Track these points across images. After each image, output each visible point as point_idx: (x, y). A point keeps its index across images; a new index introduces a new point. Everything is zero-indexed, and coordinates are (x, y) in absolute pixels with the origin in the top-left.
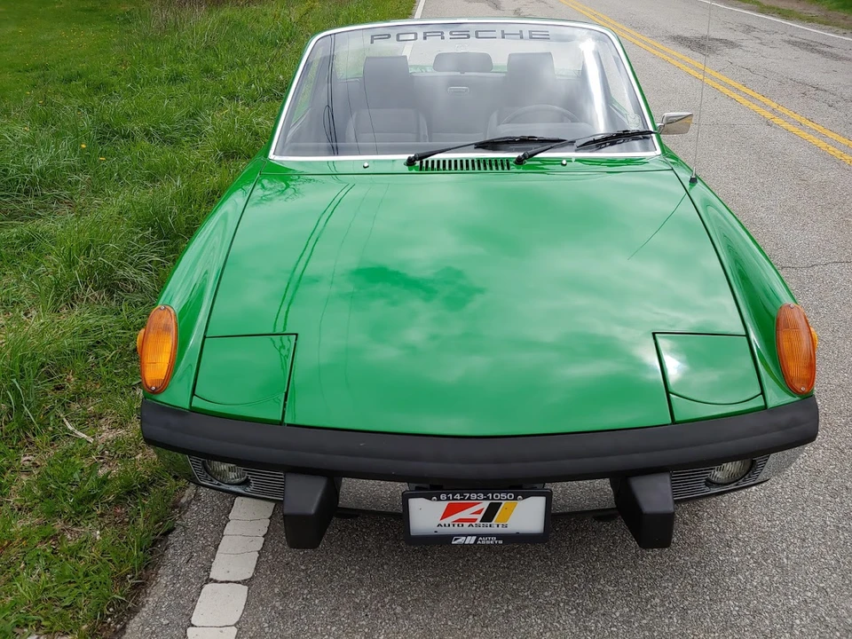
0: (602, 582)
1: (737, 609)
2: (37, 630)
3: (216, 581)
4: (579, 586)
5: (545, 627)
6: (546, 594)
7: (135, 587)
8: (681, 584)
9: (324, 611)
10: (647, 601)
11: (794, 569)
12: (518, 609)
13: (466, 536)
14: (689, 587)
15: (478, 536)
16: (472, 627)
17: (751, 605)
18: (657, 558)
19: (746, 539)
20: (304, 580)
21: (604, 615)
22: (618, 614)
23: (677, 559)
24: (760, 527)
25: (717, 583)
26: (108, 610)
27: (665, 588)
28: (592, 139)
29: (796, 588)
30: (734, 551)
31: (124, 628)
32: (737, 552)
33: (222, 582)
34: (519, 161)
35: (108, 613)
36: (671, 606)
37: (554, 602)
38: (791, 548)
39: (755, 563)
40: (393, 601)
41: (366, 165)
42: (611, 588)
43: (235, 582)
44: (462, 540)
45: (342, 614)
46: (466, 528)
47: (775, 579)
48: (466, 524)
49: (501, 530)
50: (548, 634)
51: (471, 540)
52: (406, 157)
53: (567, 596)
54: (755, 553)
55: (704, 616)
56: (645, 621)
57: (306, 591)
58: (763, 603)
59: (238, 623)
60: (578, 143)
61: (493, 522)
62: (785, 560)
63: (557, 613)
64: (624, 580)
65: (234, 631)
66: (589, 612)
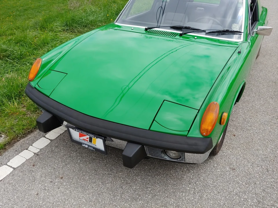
0: (139, 177)
1: (172, 202)
2: (6, 134)
3: (46, 138)
4: (131, 175)
5: (111, 182)
6: (120, 174)
7: (29, 132)
8: (162, 188)
9: (62, 154)
10: (147, 188)
11: (205, 200)
12: (108, 174)
13: (85, 144)
14: (164, 190)
15: (88, 146)
16: (92, 174)
17: (178, 204)
18: (163, 177)
19: (198, 184)
20: (64, 145)
21: (130, 186)
22: (134, 188)
23: (169, 181)
24: (207, 182)
25: (174, 193)
26: (20, 135)
27: (156, 187)
28: (212, 31)
29: (199, 206)
30: (190, 186)
31: (20, 140)
32: (190, 187)
33: (47, 138)
34: (181, 35)
35: (19, 136)
36: (152, 192)
37: (120, 176)
38: (211, 193)
39: (193, 192)
40: (79, 159)
41: (133, 28)
42: (140, 180)
43: (49, 139)
44: (84, 145)
45: (65, 157)
46: (86, 142)
47: (195, 200)
48: (86, 141)
49: (94, 146)
50: (110, 184)
51: (87, 146)
52: (144, 27)
53: (125, 177)
54: (197, 189)
55: (160, 200)
56: (140, 193)
57: (62, 148)
58: (183, 205)
59: (41, 149)
60: (207, 32)
61: (92, 143)
62: (205, 196)
63: (118, 180)
64: (146, 180)
65: (39, 150)
66: (127, 183)
